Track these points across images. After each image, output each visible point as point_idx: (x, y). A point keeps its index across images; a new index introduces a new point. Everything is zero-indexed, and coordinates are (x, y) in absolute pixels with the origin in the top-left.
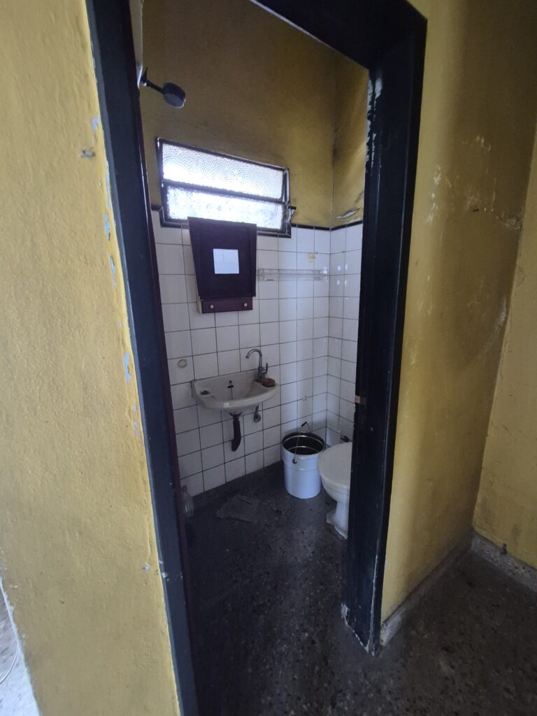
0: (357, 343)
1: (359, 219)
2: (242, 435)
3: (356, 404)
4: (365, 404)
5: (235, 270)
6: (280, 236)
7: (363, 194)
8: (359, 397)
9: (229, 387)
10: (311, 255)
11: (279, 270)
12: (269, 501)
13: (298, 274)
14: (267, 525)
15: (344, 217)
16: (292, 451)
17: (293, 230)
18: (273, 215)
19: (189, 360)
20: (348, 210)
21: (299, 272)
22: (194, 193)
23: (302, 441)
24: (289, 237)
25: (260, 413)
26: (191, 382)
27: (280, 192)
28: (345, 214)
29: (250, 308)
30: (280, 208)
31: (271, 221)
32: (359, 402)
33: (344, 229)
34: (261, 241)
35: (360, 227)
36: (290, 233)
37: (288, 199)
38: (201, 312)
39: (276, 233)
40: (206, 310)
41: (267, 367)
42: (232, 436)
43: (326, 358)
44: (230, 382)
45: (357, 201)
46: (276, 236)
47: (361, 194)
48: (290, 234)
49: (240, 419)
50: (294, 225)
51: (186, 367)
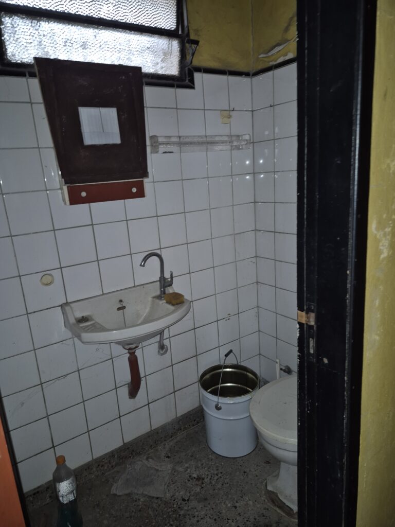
0: (295, 237)
1: (291, 56)
2: (142, 375)
3: (301, 324)
4: (312, 323)
5: (115, 138)
6: (179, 86)
7: (295, 19)
8: (304, 313)
9: (119, 309)
10: (226, 113)
11: (180, 137)
12: (187, 465)
13: (208, 143)
14: (184, 500)
15: (270, 54)
16: (214, 393)
17: (197, 76)
18: (166, 54)
19: (57, 274)
20: (274, 44)
21: (209, 139)
22: (42, 23)
23: (228, 377)
24: (191, 86)
25: (166, 342)
26: (61, 306)
27: (175, 20)
28: (270, 51)
29: (141, 194)
30: (175, 44)
31: (163, 65)
32: (303, 321)
33: (270, 73)
34: (150, 94)
35: (294, 67)
36: (192, 80)
37: (186, 29)
38: (68, 202)
39: (171, 82)
40: (75, 199)
41: (172, 277)
42: (128, 378)
43: (254, 260)
44: (121, 301)
45: (287, 29)
46: (172, 86)
47: (292, 18)
48: (193, 83)
49: (138, 353)
50: (198, 70)
51: (52, 285)
